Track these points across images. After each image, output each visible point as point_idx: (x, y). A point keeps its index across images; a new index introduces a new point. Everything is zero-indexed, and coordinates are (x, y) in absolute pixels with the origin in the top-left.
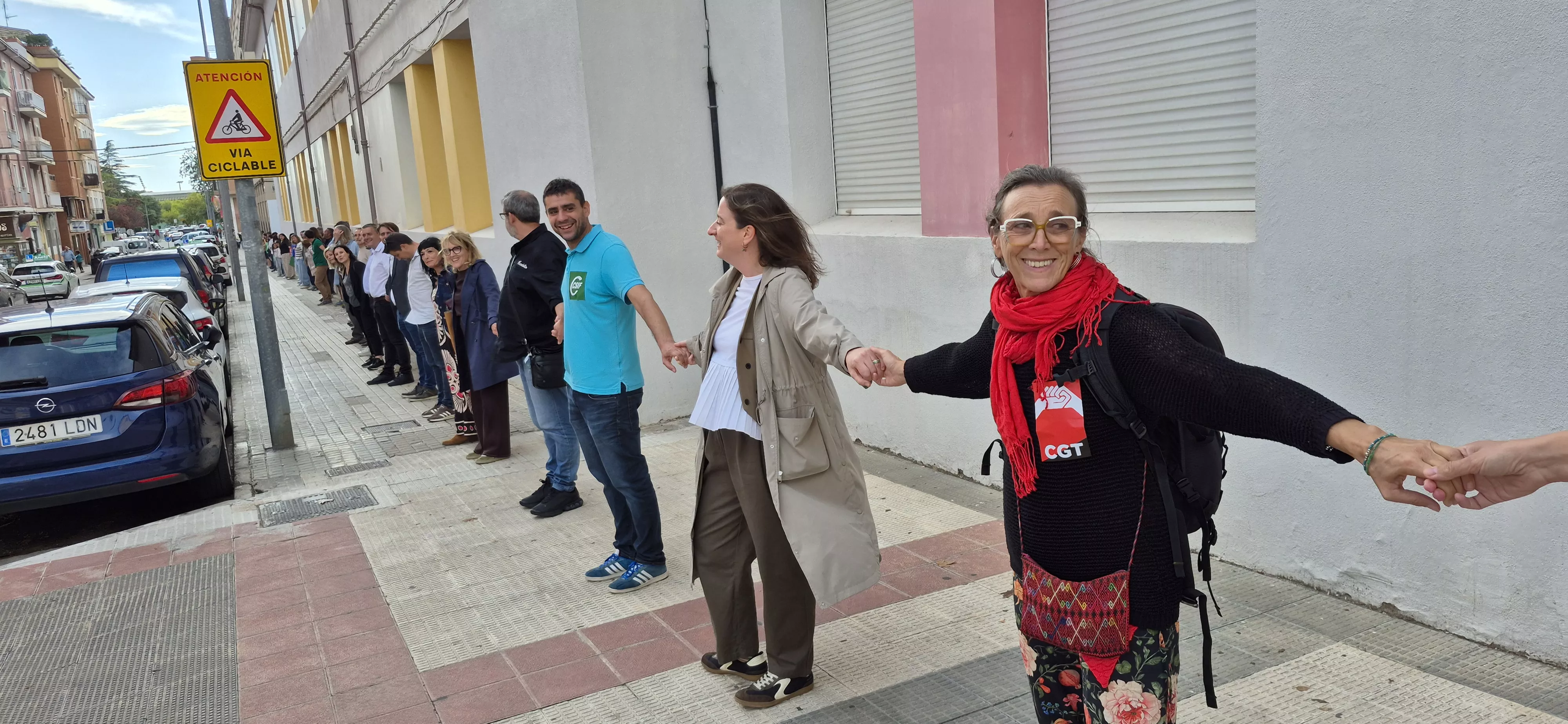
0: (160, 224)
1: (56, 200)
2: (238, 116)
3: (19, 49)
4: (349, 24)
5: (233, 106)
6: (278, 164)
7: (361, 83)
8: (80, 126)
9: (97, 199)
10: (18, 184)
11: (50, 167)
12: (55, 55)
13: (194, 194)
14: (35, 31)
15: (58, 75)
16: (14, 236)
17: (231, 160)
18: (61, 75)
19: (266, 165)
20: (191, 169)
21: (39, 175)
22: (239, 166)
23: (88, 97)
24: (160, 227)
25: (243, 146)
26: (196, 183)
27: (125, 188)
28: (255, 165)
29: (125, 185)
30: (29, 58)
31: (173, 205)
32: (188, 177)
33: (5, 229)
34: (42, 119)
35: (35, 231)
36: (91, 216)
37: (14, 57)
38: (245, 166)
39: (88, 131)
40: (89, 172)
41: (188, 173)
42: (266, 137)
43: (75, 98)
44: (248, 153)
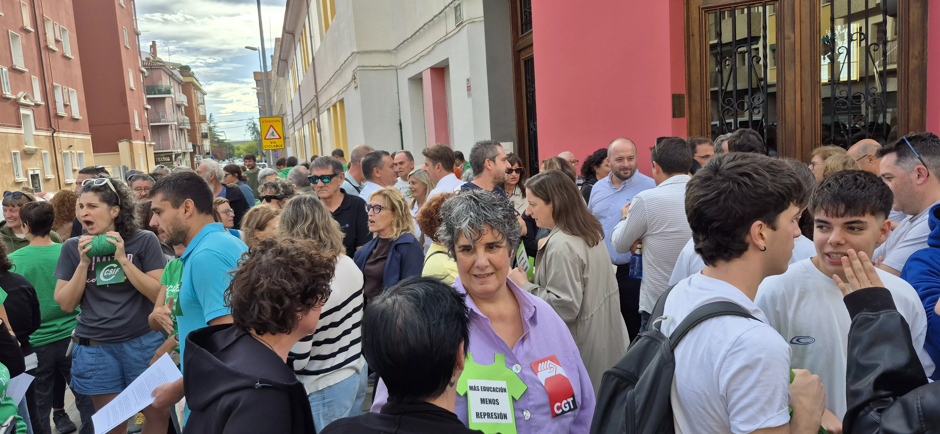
0: (234, 158)
1: (190, 146)
2: (273, 132)
3: (176, 72)
4: (316, 84)
5: (272, 129)
6: (283, 145)
7: (319, 107)
8: (200, 108)
9: (207, 145)
10: (175, 139)
11: (188, 130)
12: (192, 75)
13: (252, 142)
14: (184, 64)
15: (193, 85)
16: (173, 163)
17: (271, 144)
18: (194, 85)
19: (280, 146)
20: (251, 129)
21: (183, 134)
22: (273, 146)
23: (204, 94)
24: (234, 159)
25: (274, 140)
26: (253, 136)
27: (217, 138)
28: (277, 146)
29: (218, 136)
30: (181, 78)
31: (241, 147)
32: (249, 133)
33: (169, 160)
34: (185, 107)
35: (181, 161)
36: (204, 154)
37: (176, 78)
38: (274, 146)
39: (204, 111)
40: (203, 132)
41: (250, 130)
42: (280, 138)
43: (199, 95)
44: (275, 142)
